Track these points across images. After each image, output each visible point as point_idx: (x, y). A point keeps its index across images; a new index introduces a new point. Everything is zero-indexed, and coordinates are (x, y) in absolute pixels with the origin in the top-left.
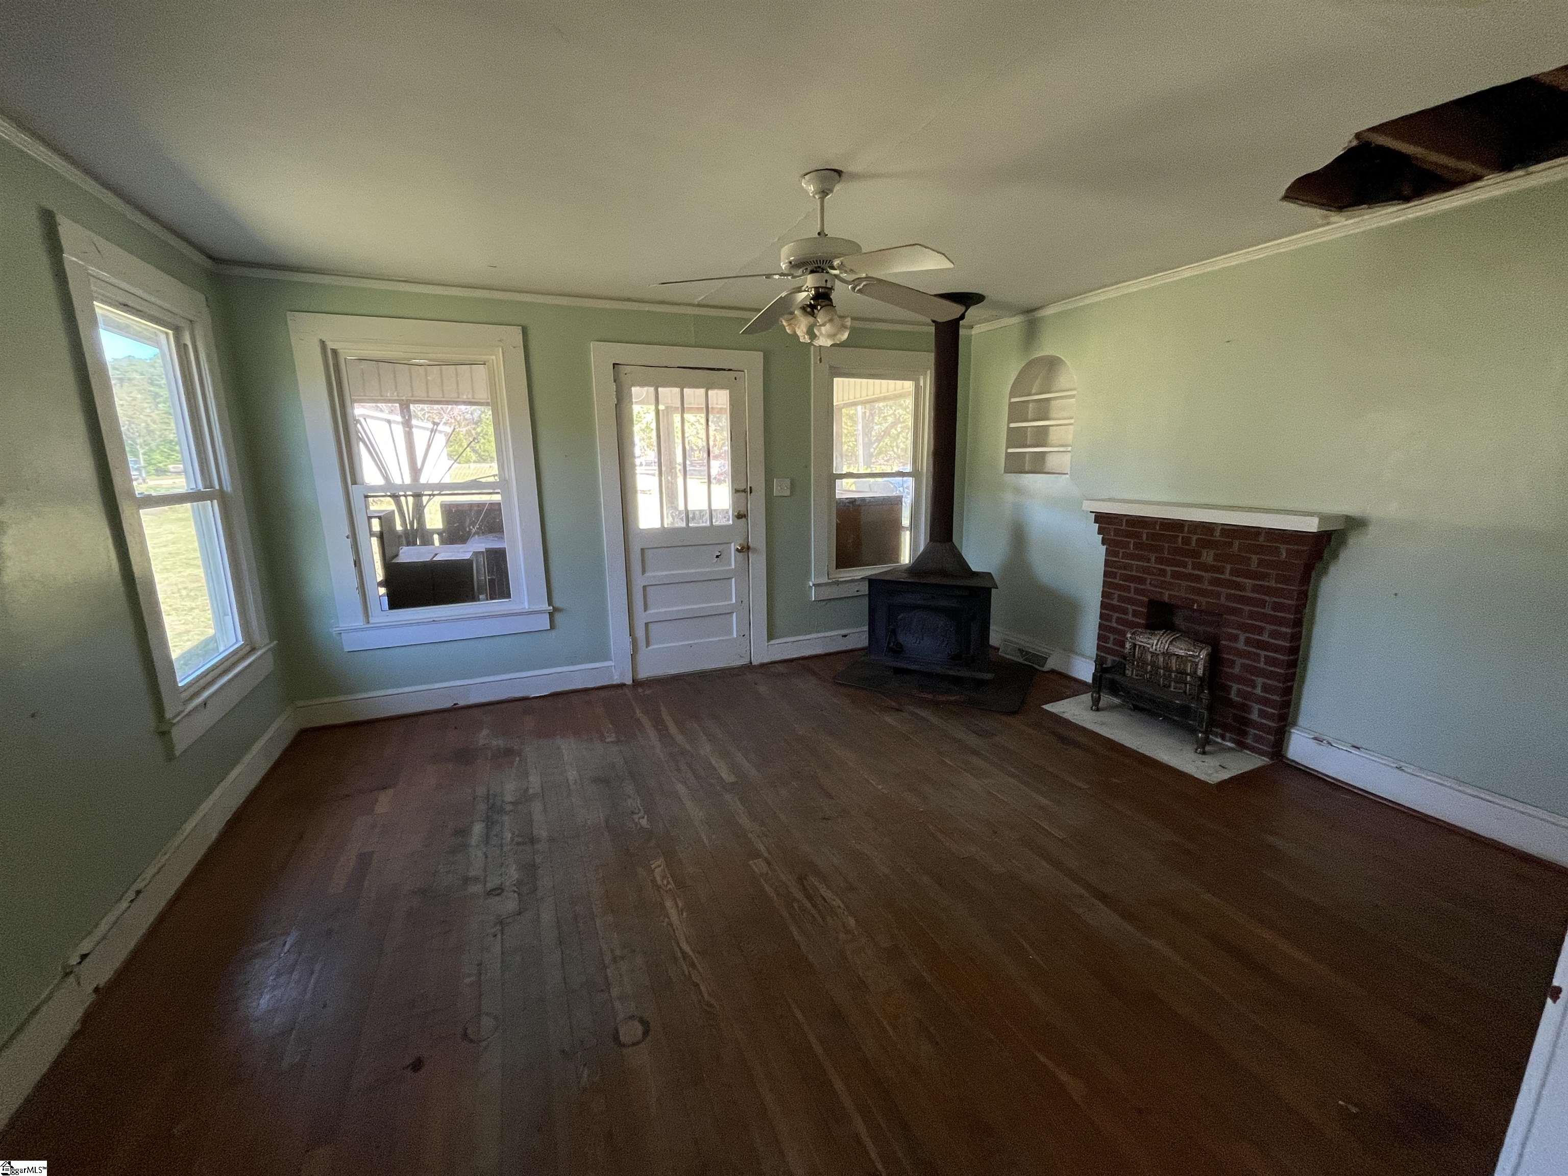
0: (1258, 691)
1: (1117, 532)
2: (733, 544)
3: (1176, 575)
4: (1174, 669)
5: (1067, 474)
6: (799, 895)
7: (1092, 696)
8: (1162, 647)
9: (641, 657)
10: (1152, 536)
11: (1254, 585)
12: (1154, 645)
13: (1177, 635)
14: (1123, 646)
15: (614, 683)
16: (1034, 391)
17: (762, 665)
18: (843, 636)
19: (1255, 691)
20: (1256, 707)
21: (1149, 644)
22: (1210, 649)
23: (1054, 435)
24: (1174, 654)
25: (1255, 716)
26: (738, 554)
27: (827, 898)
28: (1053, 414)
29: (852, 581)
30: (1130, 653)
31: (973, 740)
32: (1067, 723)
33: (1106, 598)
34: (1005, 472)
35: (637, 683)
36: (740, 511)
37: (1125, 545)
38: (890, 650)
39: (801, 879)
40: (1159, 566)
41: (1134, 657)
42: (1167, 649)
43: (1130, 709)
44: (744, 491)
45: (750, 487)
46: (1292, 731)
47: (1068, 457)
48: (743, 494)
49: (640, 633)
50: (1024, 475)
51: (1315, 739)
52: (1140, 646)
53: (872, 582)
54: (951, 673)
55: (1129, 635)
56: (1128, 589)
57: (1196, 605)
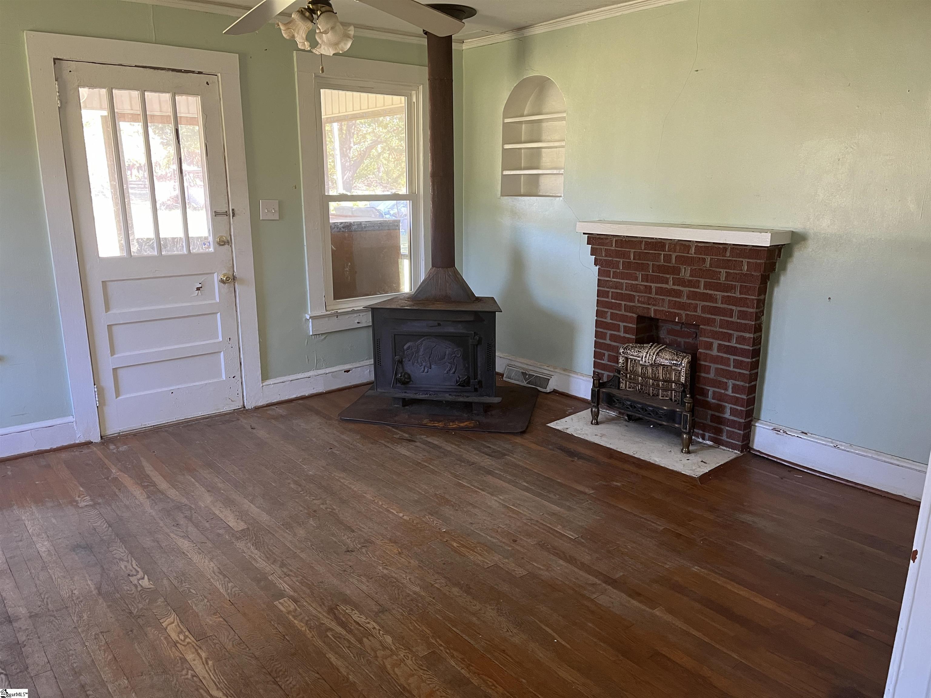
0: (730, 392)
1: (608, 253)
2: (215, 275)
3: (660, 291)
4: (661, 378)
5: (561, 196)
6: (333, 625)
7: (592, 410)
8: (650, 358)
9: (110, 410)
10: (638, 256)
11: (723, 297)
12: (644, 357)
13: (663, 347)
14: (618, 363)
15: (77, 442)
16: (526, 112)
17: (257, 409)
18: (345, 372)
19: (727, 393)
20: (728, 406)
21: (639, 357)
22: (690, 358)
23: (547, 158)
24: (661, 365)
25: (727, 415)
26: (222, 284)
27: (360, 623)
28: (544, 137)
29: (353, 312)
30: (623, 367)
31: (487, 462)
32: (570, 438)
33: (600, 317)
34: (502, 195)
35: (106, 440)
36: (222, 237)
37: (616, 265)
38: (397, 380)
39: (332, 610)
40: (646, 284)
41: (627, 370)
42: (655, 360)
43: (626, 420)
44: (226, 214)
45: (233, 210)
46: (757, 424)
47: (561, 179)
48: (225, 217)
49: (108, 382)
50: (520, 198)
51: (774, 429)
52: (632, 360)
53: (374, 310)
54: (461, 399)
55: (621, 350)
56: (618, 307)
57: (677, 318)
